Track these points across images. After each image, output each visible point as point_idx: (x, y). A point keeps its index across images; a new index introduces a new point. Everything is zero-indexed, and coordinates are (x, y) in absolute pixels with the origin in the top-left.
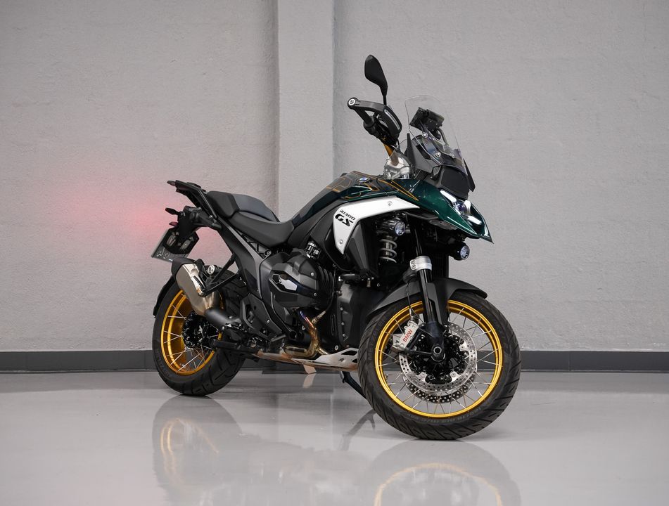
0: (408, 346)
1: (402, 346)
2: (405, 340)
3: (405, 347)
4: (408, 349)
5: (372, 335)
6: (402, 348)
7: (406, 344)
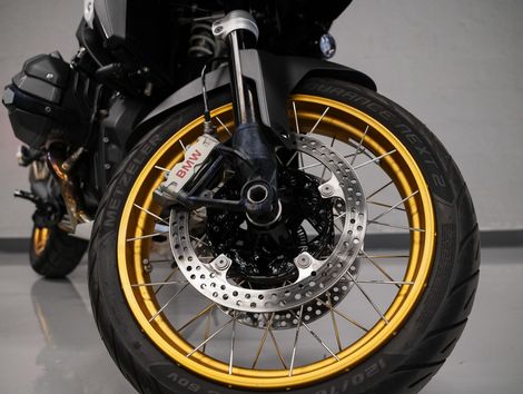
0: (186, 188)
1: (172, 188)
2: (181, 174)
3: (177, 189)
4: (184, 195)
5: (124, 171)
6: (173, 194)
7: (182, 182)
